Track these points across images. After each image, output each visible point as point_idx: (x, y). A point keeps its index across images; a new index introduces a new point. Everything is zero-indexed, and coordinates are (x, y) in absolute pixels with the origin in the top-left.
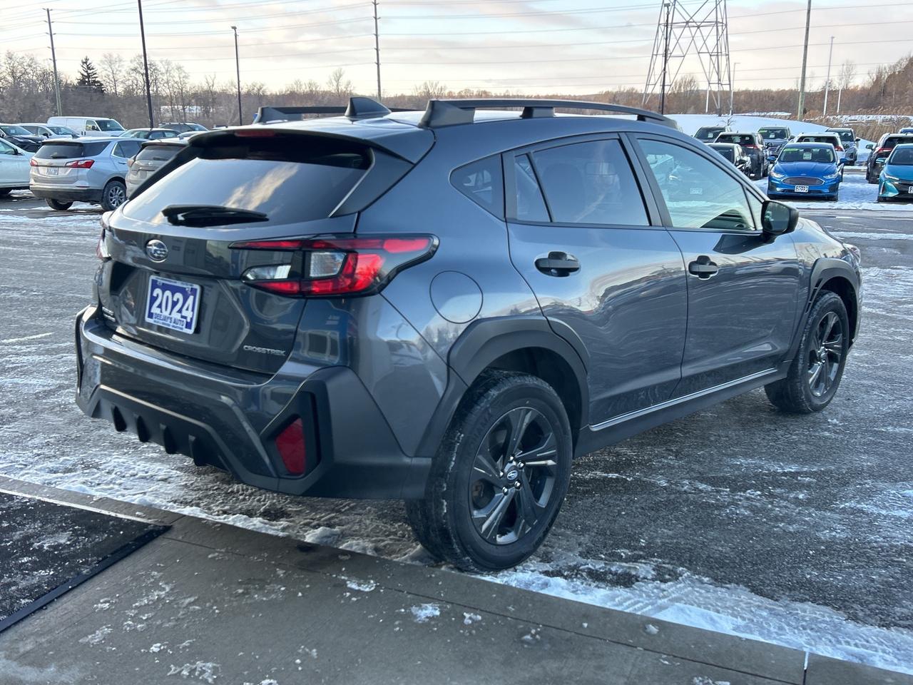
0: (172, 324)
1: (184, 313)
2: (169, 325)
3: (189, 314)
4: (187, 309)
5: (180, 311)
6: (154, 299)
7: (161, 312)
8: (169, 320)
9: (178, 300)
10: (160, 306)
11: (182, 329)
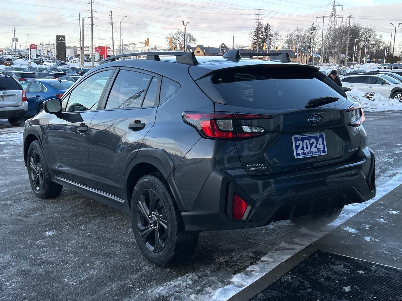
0: (314, 154)
1: (318, 147)
2: (312, 155)
3: (322, 146)
4: (320, 145)
5: (316, 147)
6: (297, 147)
7: (304, 151)
8: (311, 153)
9: (313, 142)
10: (303, 148)
11: (321, 154)
